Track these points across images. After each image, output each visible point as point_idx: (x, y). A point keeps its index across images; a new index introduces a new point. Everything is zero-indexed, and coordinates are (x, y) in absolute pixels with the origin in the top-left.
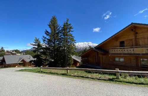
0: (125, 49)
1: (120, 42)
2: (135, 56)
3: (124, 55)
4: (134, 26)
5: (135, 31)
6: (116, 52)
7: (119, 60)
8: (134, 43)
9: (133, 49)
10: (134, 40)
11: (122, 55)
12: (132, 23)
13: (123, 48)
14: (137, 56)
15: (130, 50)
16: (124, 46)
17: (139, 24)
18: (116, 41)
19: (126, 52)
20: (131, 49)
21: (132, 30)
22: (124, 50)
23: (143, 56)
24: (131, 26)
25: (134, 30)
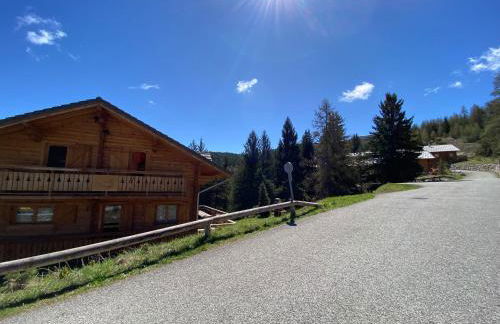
0: (62, 175)
1: (51, 148)
2: (90, 198)
3: (54, 198)
4: (103, 109)
5: (103, 125)
6: (24, 185)
7: (35, 216)
8: (95, 158)
9: (86, 176)
10: (95, 151)
11: (49, 198)
12: (99, 100)
13: (56, 172)
14: (96, 198)
15: (79, 181)
16: (63, 165)
17: (116, 109)
18: (36, 141)
19: (64, 186)
20: (81, 177)
21: (96, 119)
22: (59, 180)
23: (111, 198)
24: (95, 108)
25: (101, 120)
